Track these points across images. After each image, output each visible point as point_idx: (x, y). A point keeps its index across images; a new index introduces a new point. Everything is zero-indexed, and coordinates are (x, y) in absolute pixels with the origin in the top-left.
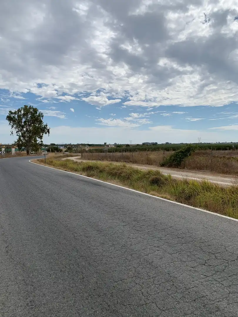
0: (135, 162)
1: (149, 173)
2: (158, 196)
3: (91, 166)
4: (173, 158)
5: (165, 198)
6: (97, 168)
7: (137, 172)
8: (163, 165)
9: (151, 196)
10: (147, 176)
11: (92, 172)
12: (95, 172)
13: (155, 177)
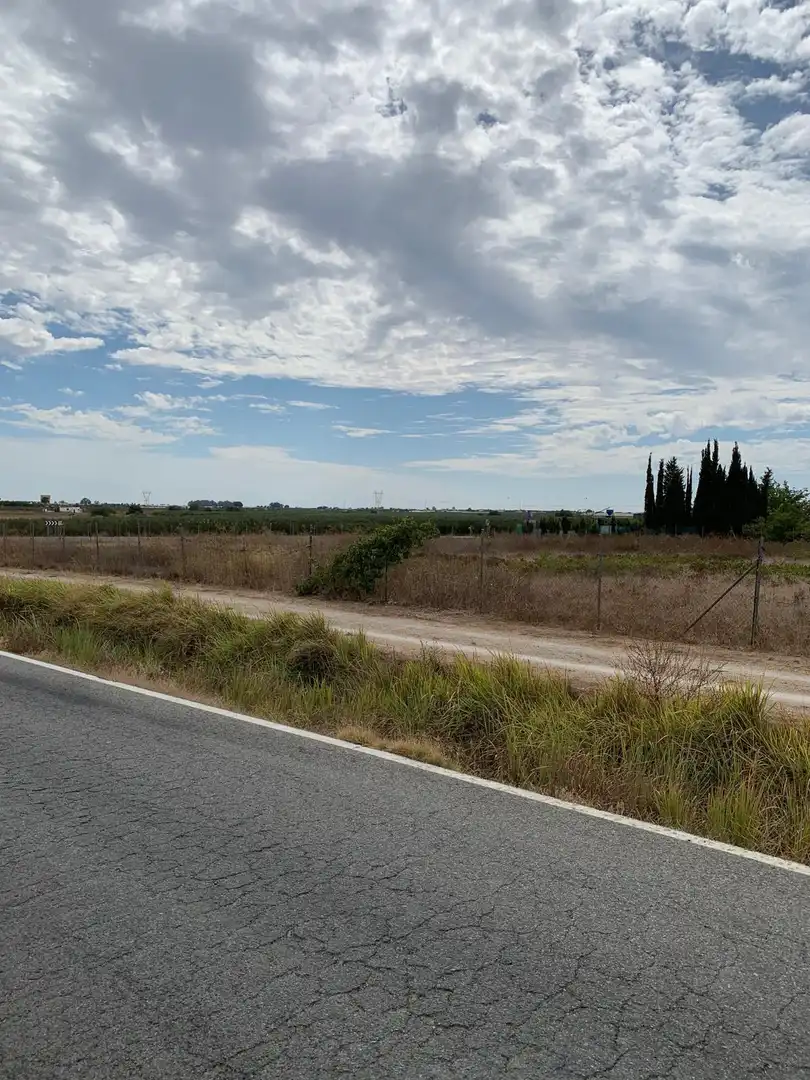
0: (198, 578)
1: (281, 628)
2: (383, 748)
3: (10, 597)
4: (345, 565)
5: (419, 757)
6: (43, 605)
7: (226, 623)
8: (307, 592)
9: (352, 746)
10: (277, 642)
11: (21, 625)
12: (35, 627)
13: (310, 643)
